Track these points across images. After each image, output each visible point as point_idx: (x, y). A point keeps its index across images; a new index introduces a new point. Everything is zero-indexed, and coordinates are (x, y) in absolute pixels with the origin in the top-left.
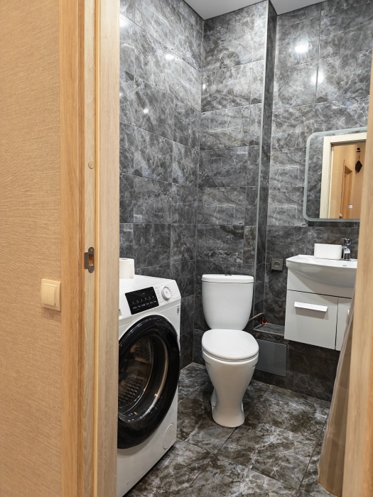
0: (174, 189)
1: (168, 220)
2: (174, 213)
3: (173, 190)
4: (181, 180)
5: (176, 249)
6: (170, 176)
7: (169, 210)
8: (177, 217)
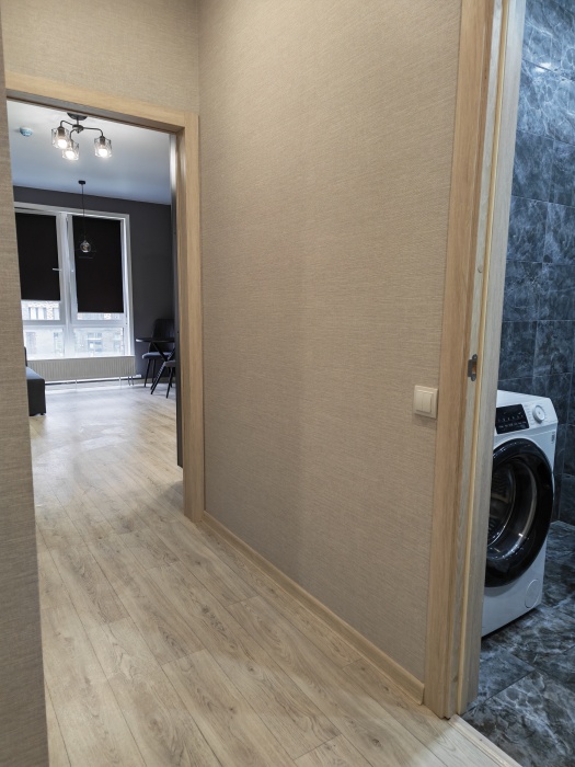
0: (545, 270)
1: (534, 316)
2: (542, 305)
3: (544, 272)
4: (556, 258)
5: (542, 356)
6: (541, 254)
7: (536, 302)
8: (547, 310)
